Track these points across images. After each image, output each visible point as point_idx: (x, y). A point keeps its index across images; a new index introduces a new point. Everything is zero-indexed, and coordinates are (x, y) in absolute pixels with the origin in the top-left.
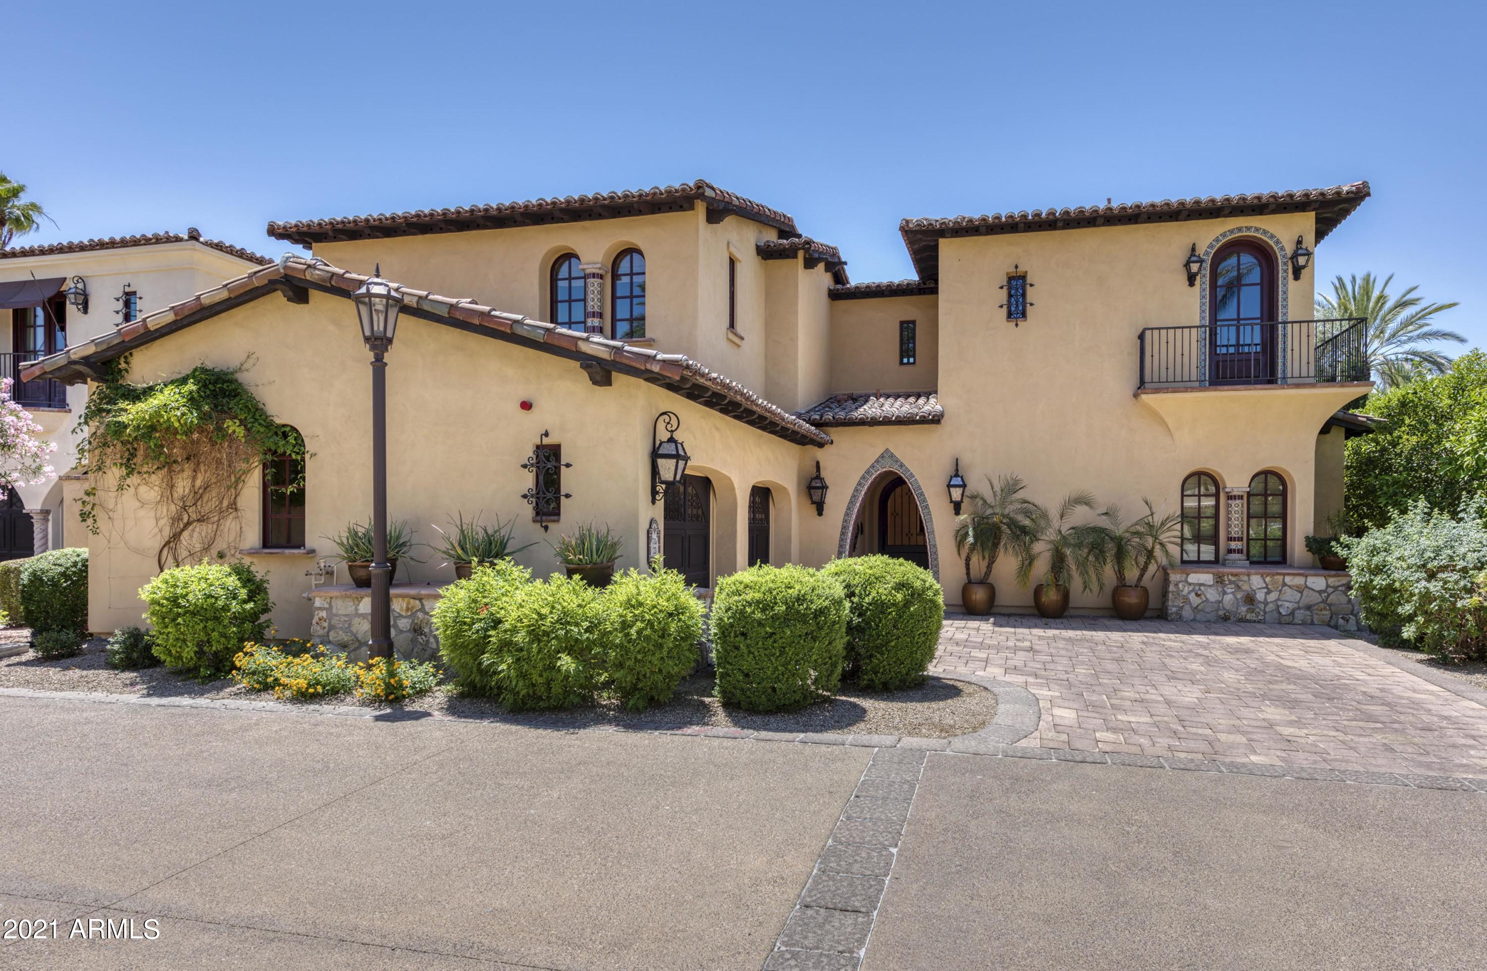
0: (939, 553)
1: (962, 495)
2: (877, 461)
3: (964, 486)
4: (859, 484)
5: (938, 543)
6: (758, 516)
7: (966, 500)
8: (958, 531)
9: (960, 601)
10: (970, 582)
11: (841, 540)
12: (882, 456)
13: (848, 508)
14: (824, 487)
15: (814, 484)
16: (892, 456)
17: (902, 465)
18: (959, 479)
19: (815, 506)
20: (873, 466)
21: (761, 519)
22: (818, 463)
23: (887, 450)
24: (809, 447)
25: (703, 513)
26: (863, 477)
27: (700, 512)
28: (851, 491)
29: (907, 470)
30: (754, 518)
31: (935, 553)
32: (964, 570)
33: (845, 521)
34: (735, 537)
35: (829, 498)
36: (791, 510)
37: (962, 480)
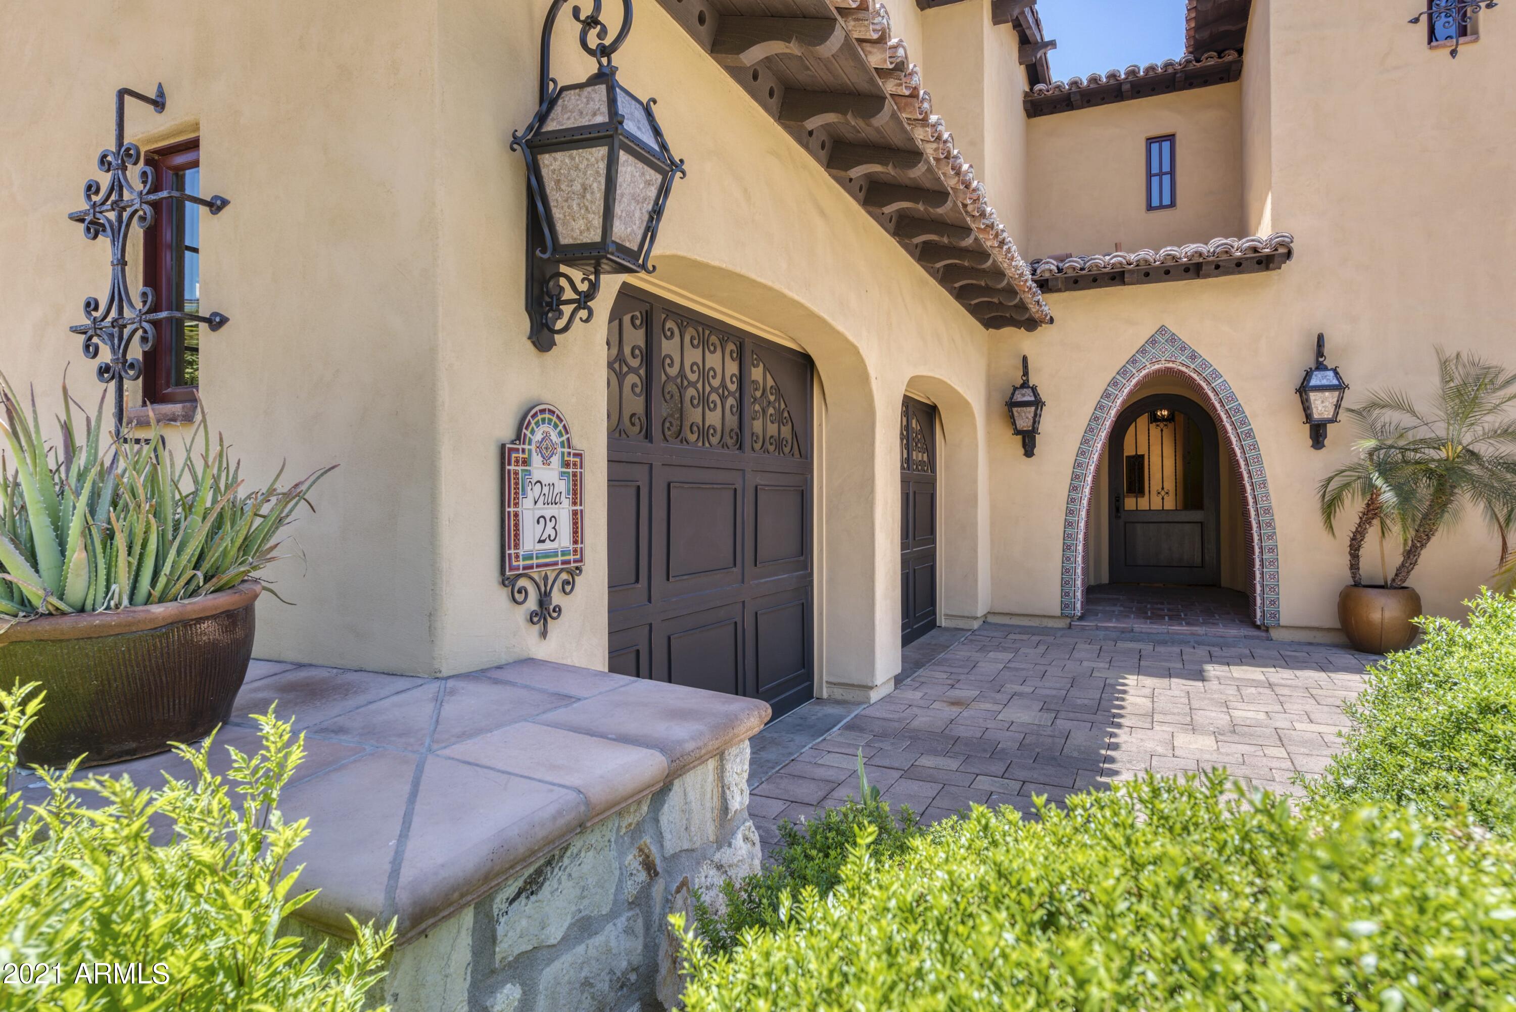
0: (1278, 523)
1: (1338, 406)
2: (1142, 351)
3: (1340, 387)
4: (1106, 395)
5: (1274, 503)
6: (917, 456)
7: (1343, 416)
8: (1330, 480)
9: (1330, 620)
10: (1357, 584)
11: (1071, 500)
12: (1152, 341)
13: (1085, 441)
14: (1038, 403)
15: (1018, 397)
16: (1173, 339)
17: (1194, 356)
18: (1331, 374)
19: (1020, 437)
20: (1133, 361)
21: (922, 462)
22: (1025, 359)
23: (1162, 330)
24: (1008, 331)
25: (794, 434)
26: (1114, 383)
27: (786, 431)
28: (1088, 410)
29: (1205, 364)
30: (908, 459)
31: (1269, 524)
32: (1346, 559)
33: (1077, 465)
34: (872, 491)
35: (1047, 424)
36: (977, 446)
37: (1336, 373)
